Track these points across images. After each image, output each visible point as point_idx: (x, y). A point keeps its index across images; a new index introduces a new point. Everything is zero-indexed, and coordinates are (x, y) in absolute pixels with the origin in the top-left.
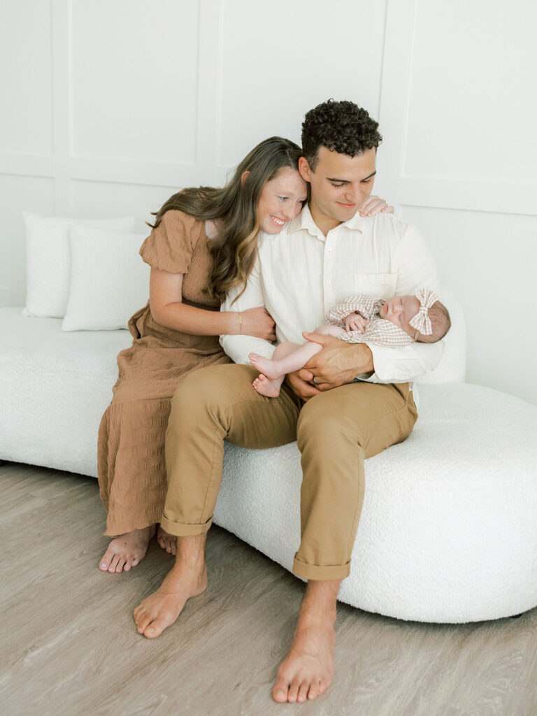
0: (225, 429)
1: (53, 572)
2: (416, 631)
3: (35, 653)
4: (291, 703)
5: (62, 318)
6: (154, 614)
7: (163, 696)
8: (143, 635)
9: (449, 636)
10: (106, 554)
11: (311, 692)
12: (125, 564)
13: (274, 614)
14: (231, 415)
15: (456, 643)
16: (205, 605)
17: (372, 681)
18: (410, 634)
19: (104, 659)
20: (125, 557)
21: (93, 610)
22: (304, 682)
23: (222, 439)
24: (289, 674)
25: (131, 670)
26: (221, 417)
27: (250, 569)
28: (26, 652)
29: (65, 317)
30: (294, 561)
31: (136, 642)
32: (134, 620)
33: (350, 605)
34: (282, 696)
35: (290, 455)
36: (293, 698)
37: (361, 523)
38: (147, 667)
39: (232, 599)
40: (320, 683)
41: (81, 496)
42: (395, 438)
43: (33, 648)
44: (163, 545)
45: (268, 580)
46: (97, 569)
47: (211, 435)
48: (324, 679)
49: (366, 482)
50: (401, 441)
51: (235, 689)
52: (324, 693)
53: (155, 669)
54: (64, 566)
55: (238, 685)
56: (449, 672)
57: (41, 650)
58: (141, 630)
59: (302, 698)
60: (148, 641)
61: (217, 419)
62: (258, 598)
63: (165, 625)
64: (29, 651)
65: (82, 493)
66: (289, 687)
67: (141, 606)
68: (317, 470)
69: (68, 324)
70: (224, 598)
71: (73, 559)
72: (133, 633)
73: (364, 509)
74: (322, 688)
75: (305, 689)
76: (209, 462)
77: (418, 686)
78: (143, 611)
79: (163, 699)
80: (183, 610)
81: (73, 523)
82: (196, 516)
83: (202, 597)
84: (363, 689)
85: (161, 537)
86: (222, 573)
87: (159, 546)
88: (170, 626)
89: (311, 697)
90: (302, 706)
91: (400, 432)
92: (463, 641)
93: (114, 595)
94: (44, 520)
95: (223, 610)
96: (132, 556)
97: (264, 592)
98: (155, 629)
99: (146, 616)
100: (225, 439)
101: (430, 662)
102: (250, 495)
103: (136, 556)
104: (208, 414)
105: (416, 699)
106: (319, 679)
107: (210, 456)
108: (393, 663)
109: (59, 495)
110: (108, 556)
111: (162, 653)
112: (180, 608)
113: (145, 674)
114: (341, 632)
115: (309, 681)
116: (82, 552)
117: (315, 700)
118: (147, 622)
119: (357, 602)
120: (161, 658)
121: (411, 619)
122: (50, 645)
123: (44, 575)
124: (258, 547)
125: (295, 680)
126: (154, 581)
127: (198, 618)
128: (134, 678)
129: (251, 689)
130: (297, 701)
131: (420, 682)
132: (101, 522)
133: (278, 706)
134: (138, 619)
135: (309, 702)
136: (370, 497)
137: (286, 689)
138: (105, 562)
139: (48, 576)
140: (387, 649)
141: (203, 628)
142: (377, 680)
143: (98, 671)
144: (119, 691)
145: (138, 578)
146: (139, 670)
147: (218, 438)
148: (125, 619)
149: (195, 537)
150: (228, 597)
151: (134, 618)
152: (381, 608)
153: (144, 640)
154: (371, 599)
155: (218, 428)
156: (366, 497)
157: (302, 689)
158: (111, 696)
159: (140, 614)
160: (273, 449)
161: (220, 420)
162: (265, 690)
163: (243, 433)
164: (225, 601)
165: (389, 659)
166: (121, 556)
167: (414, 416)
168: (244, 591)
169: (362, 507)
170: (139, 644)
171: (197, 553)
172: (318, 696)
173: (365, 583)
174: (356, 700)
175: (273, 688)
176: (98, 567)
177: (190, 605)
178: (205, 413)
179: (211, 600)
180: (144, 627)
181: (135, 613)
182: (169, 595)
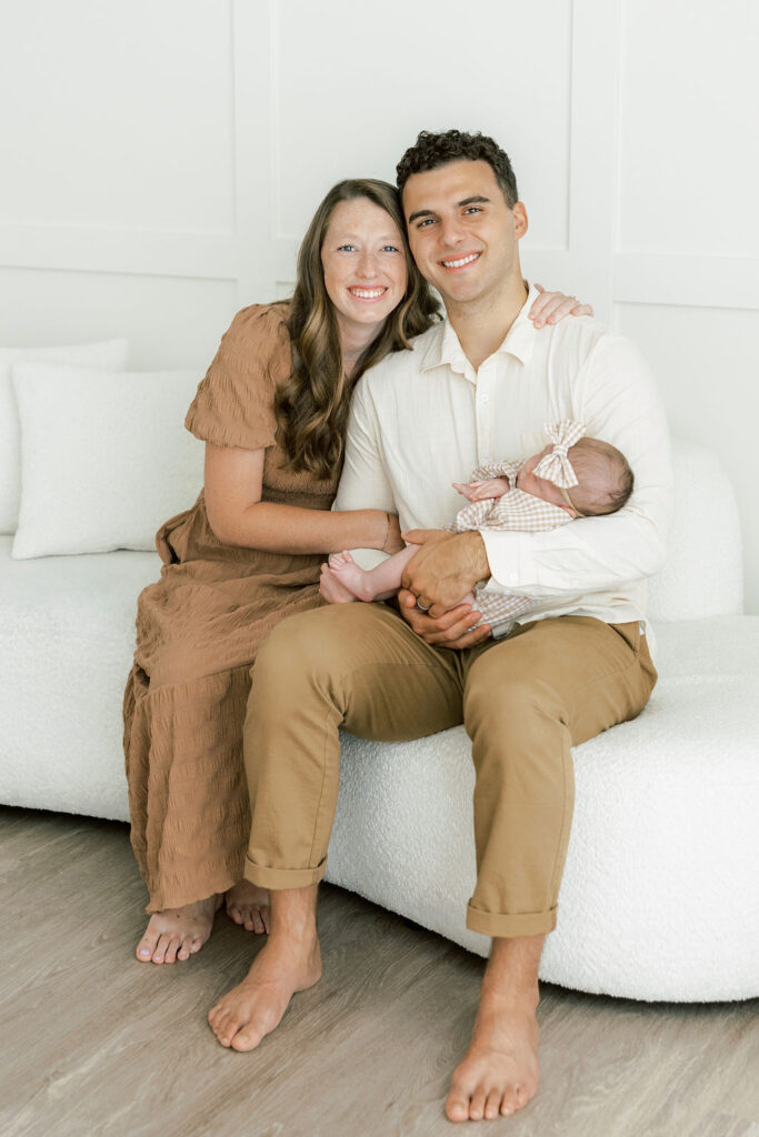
0: (340, 709)
1: (59, 969)
2: (667, 1019)
3: (62, 1081)
4: (476, 1121)
5: (11, 534)
6: (244, 1015)
7: (275, 1125)
8: (231, 1048)
9: (720, 1022)
10: (147, 935)
11: (505, 1104)
12: (178, 950)
13: (436, 1008)
14: (350, 689)
15: (732, 1031)
16: (323, 1001)
17: (600, 1087)
18: (659, 1023)
19: (173, 1083)
20: (178, 937)
21: (141, 1018)
22: (494, 1090)
23: (336, 727)
24: (469, 1080)
25: (220, 1094)
26: (335, 693)
27: (389, 947)
28: (47, 1080)
29: (18, 533)
30: (469, 911)
31: (220, 1058)
32: (211, 1029)
33: (559, 986)
34: (460, 1112)
35: (448, 749)
36: (477, 1114)
37: (571, 848)
38: (244, 1090)
39: (366, 989)
40: (518, 1091)
41: (78, 849)
42: (621, 712)
43: (57, 1075)
44: (238, 919)
45: (420, 960)
46: (134, 961)
47: (318, 721)
48: (524, 1085)
49: (577, 783)
50: (631, 716)
51: (386, 1110)
52: (525, 1107)
53: (258, 1090)
54: (74, 959)
55: (391, 1105)
56: (719, 1069)
57: (70, 1076)
58: (226, 1042)
59: (492, 1113)
60: (239, 1055)
61: (328, 696)
62: (408, 987)
63: (264, 1030)
64: (51, 1078)
65: (77, 845)
66: (471, 1100)
67: (219, 1007)
68: (498, 766)
69: (25, 545)
70: (351, 991)
71: (88, 948)
72: (212, 1046)
73: (574, 825)
74: (522, 1099)
75: (495, 1101)
76: (319, 766)
77: (670, 1092)
78: (226, 1012)
79: (277, 1128)
80: (288, 1011)
81: (74, 894)
82: (302, 856)
83: (315, 990)
84: (586, 1098)
85: (233, 906)
86: (343, 956)
87: (232, 920)
88: (271, 1033)
89: (506, 1111)
90: (491, 1126)
91: (628, 704)
92: (743, 1028)
93: (170, 997)
94: (23, 892)
95: (353, 1006)
96: (189, 936)
97: (416, 979)
98: (249, 1037)
99: (231, 1019)
100: (341, 728)
101: (690, 1059)
102: (383, 823)
103: (196, 937)
104: (314, 688)
105: (667, 1106)
106: (517, 1086)
107: (318, 754)
108: (631, 1063)
109: (38, 850)
110: (150, 938)
111: (264, 1070)
112: (284, 1007)
113: (243, 1099)
114: (548, 1027)
115: (501, 1089)
116: (101, 937)
117: (511, 1116)
118: (235, 1028)
119: (571, 978)
120: (265, 1076)
121: (659, 999)
122: (84, 1070)
123: (45, 974)
124: (401, 909)
125: (479, 1088)
126: (232, 974)
127: (313, 1020)
128: (225, 1105)
129: (411, 1109)
130: (484, 1118)
131: (673, 1087)
132: (122, 890)
133: (456, 1127)
134: (217, 1024)
135: (504, 1120)
136: (583, 805)
137: (466, 1102)
138: (146, 948)
139: (52, 975)
140: (622, 1044)
141: (324, 1033)
142: (608, 1086)
143: (168, 1098)
144: (206, 1122)
145: (204, 970)
146: (234, 1093)
147: (330, 725)
148: (196, 1028)
149: (301, 890)
150: (359, 989)
151: (209, 1026)
152: (610, 984)
153: (232, 1054)
154: (593, 971)
155: (330, 710)
156: (576, 807)
157: (491, 1101)
158: (195, 1128)
159: (219, 1018)
160: (419, 741)
161: (332, 697)
162: (433, 1109)
163: (369, 717)
164: (355, 994)
165: (626, 1058)
166: (173, 936)
167: (650, 676)
168: (383, 979)
169: (571, 823)
170: (225, 1061)
171: (304, 917)
172: (516, 1111)
173: (582, 946)
174: (576, 1113)
175: (444, 1105)
176: (135, 957)
177: (298, 1003)
178: (309, 687)
179: (332, 995)
180: (231, 1036)
181: (211, 1017)
182: (265, 986)
